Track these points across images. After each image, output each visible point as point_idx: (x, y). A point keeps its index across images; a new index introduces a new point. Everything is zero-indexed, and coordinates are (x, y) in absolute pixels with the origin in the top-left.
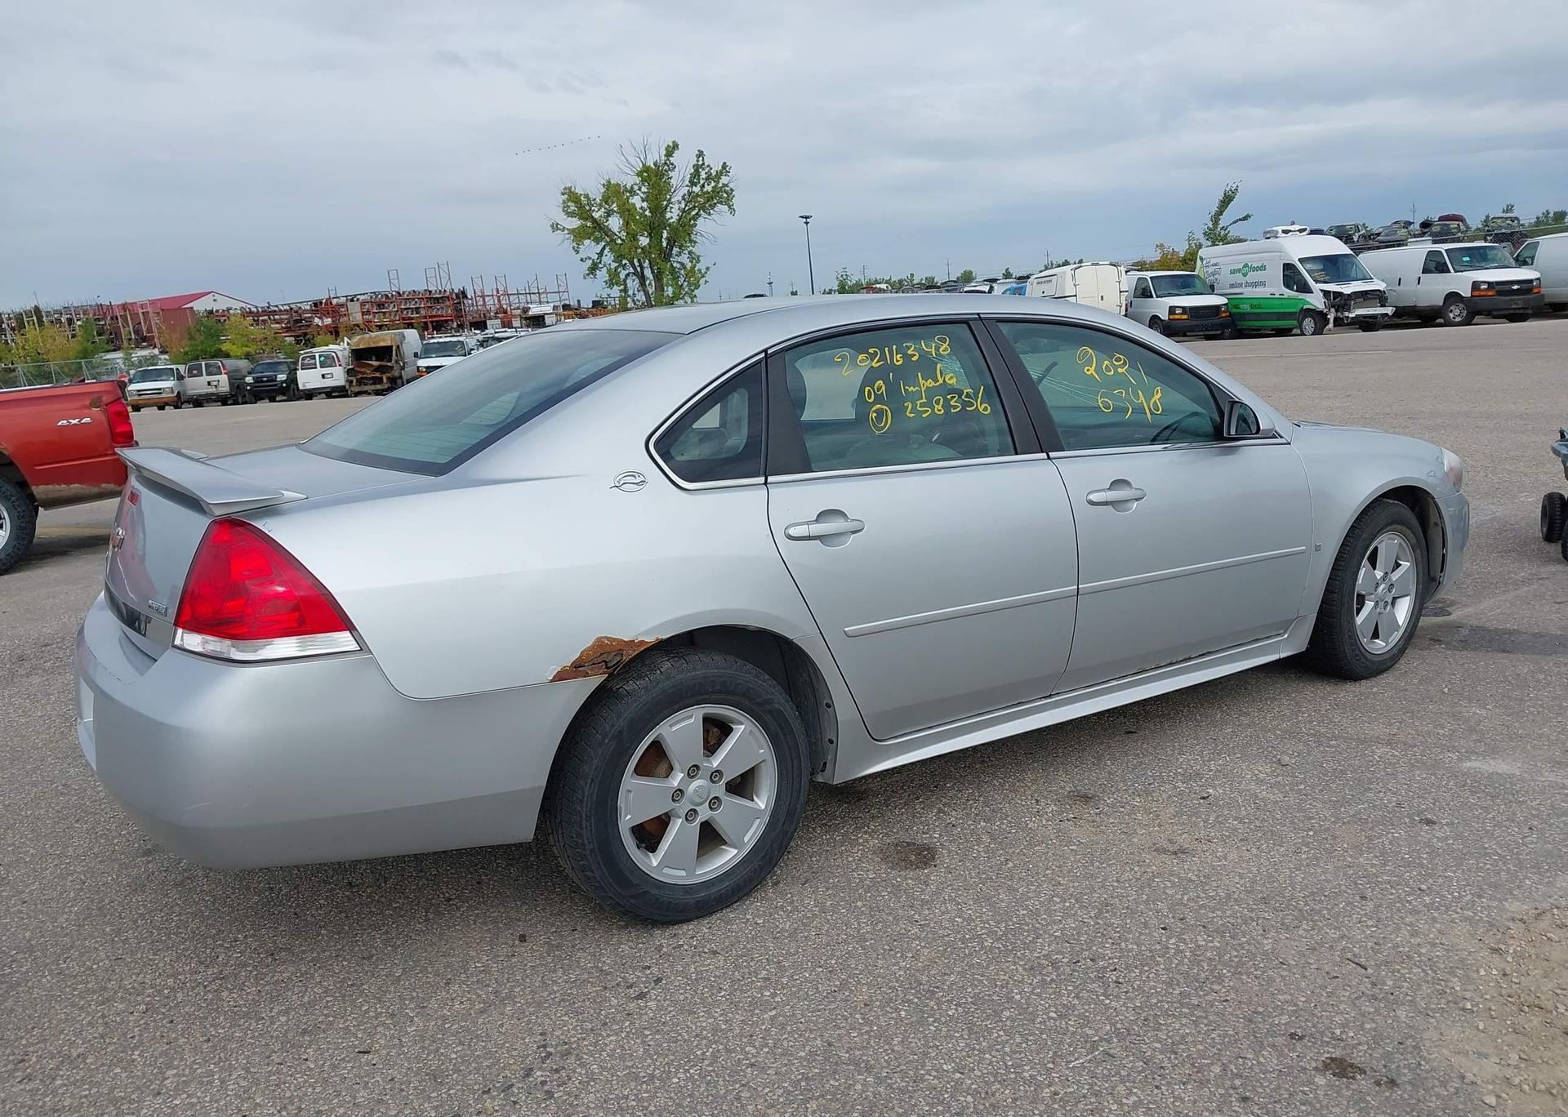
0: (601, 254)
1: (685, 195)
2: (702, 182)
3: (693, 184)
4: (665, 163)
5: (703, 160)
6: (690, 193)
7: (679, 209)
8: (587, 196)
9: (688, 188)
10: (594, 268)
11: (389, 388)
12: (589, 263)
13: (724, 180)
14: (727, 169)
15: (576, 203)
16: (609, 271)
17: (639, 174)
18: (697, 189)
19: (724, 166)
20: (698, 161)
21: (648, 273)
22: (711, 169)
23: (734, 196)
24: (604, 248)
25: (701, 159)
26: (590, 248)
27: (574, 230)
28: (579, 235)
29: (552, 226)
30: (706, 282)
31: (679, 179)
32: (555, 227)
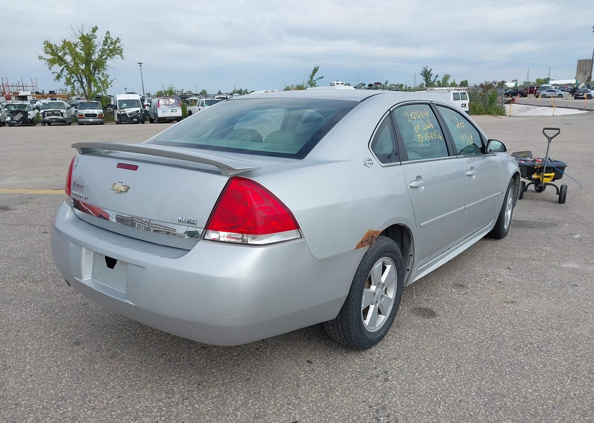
0: (62, 71)
1: (101, 49)
2: (109, 44)
3: (105, 45)
4: (92, 35)
5: (109, 35)
6: (103, 49)
7: (98, 55)
8: (55, 46)
9: (102, 46)
10: (59, 77)
12: (56, 74)
13: (118, 45)
14: (119, 40)
16: (66, 78)
17: (80, 38)
18: (106, 47)
19: (118, 39)
20: (107, 35)
21: (84, 81)
22: (113, 39)
23: (123, 52)
24: (63, 69)
25: (108, 35)
26: (57, 68)
27: (50, 60)
28: (52, 62)
29: (39, 57)
30: (111, 86)
31: (99, 41)
32: (41, 58)
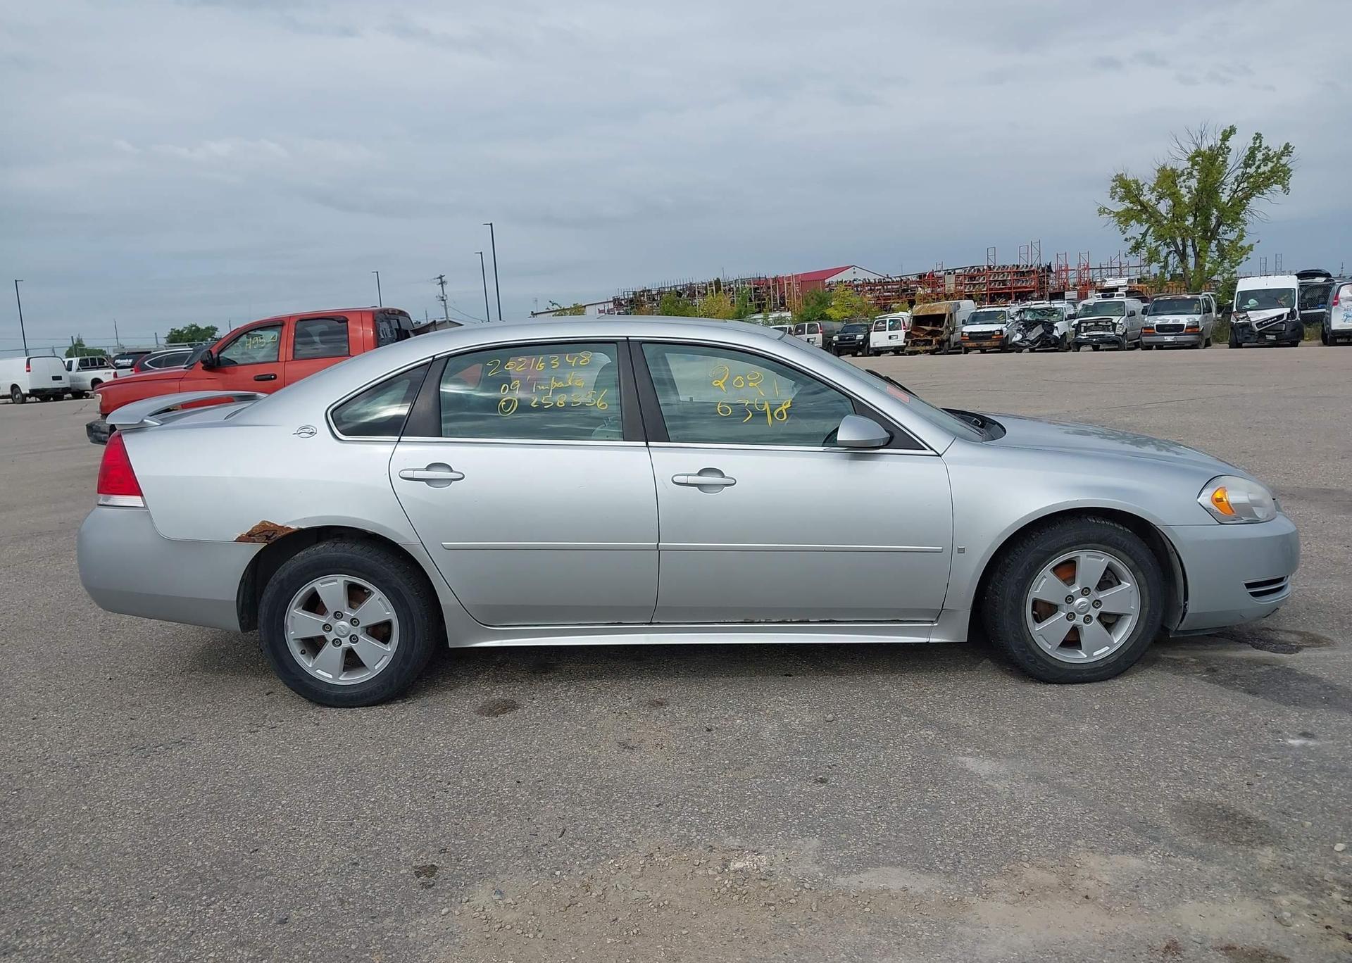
0: (1144, 235)
1: (1238, 176)
2: (1257, 163)
3: (1247, 165)
4: (1221, 147)
5: (1260, 142)
6: (1243, 174)
7: (1231, 190)
8: (1136, 182)
9: (1242, 170)
10: (1137, 248)
11: (936, 348)
12: (1133, 242)
13: (1284, 160)
14: (1290, 149)
15: (1127, 188)
16: (1149, 250)
17: (1192, 159)
18: (1252, 170)
19: (1286, 147)
20: (1255, 143)
21: (1190, 250)
22: (1269, 150)
23: (1291, 176)
24: (1148, 230)
25: (1258, 141)
26: (1136, 230)
27: (1118, 213)
28: (1126, 218)
29: (1099, 210)
30: (1248, 258)
31: (1234, 160)
32: (1102, 211)
